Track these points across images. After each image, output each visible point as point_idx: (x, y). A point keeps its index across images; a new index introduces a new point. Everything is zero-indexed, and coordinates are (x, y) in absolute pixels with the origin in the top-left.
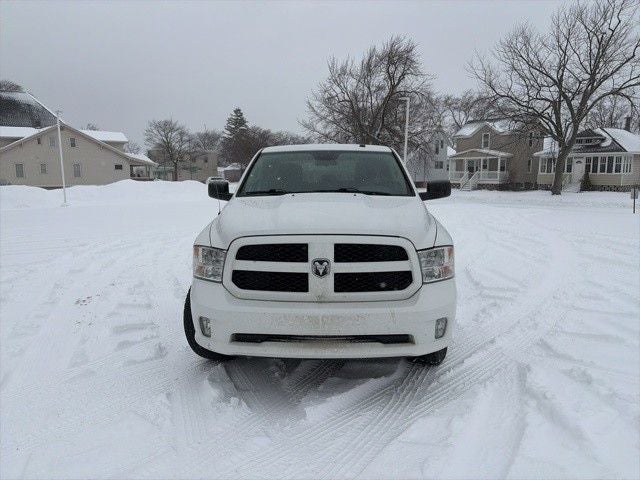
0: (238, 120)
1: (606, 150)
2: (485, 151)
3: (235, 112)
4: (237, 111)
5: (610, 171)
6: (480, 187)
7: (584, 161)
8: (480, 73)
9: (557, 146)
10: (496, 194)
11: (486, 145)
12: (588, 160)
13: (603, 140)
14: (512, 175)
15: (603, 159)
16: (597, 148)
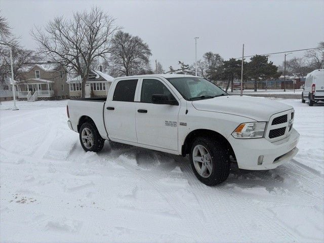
1: (98, 80)
2: (38, 79)
5: (101, 89)
6: (39, 99)
7: (90, 85)
8: (38, 37)
9: (80, 78)
10: (49, 102)
11: (38, 76)
12: (91, 84)
13: (96, 75)
14: (56, 92)
15: (98, 84)
16: (94, 79)
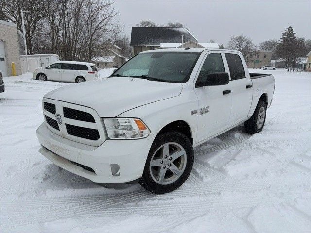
0: (290, 33)
3: (288, 28)
4: (290, 28)
